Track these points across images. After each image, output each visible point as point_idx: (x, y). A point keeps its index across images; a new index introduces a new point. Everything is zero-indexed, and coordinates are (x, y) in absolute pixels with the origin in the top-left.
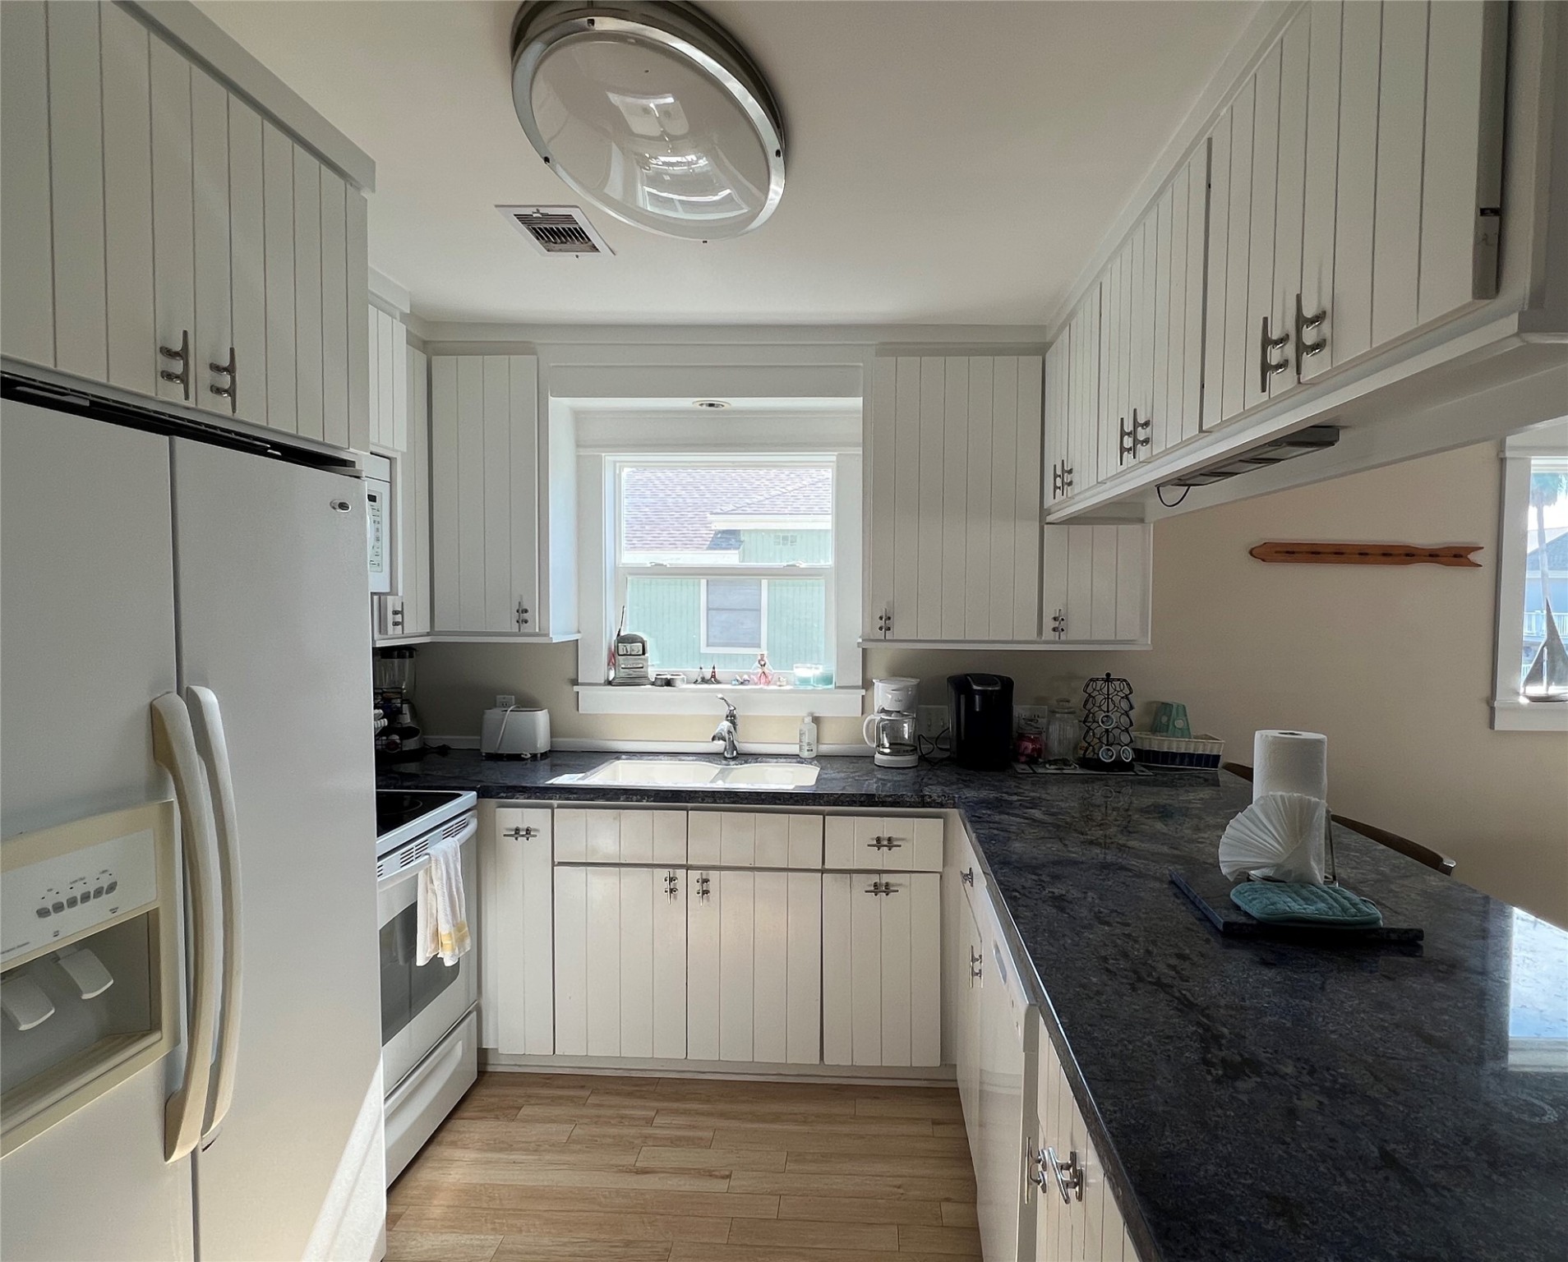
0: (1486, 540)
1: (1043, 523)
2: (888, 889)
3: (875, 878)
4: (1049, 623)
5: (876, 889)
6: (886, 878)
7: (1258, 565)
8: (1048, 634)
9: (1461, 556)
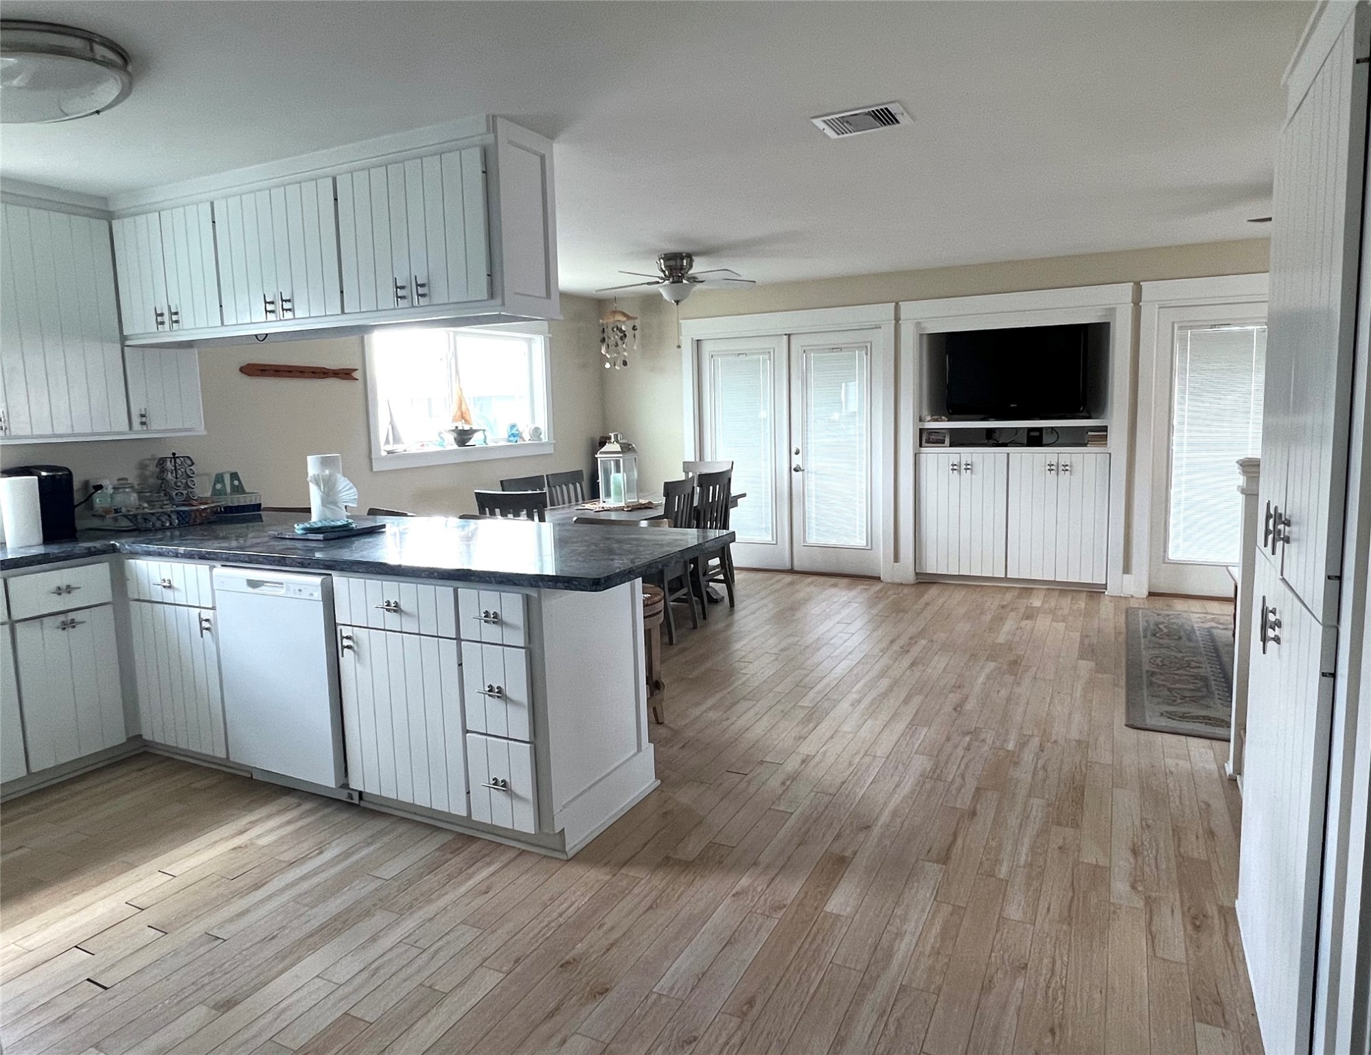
0: (358, 365)
1: (123, 346)
2: (73, 624)
3: (61, 618)
4: (136, 420)
5: (64, 626)
6: (71, 616)
7: (246, 378)
8: (136, 425)
9: (349, 374)
